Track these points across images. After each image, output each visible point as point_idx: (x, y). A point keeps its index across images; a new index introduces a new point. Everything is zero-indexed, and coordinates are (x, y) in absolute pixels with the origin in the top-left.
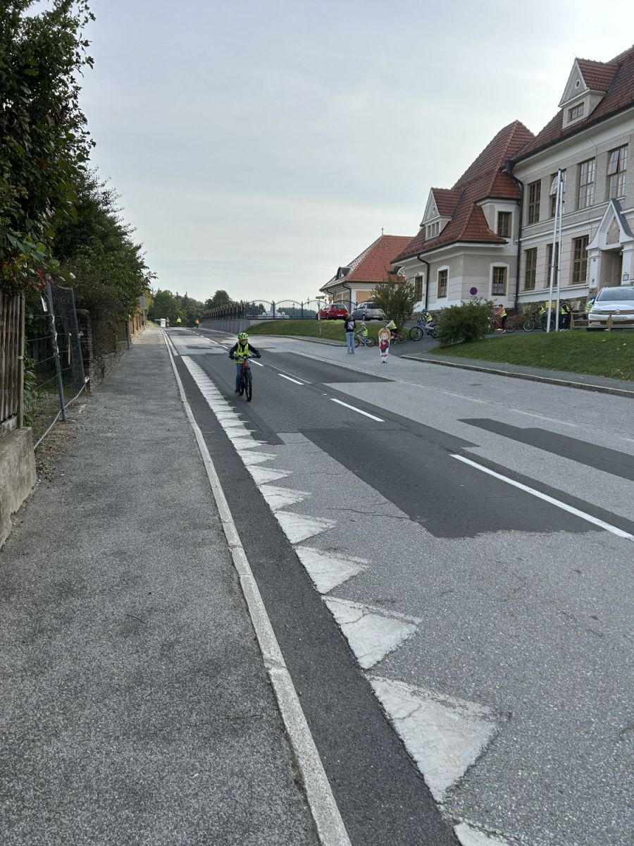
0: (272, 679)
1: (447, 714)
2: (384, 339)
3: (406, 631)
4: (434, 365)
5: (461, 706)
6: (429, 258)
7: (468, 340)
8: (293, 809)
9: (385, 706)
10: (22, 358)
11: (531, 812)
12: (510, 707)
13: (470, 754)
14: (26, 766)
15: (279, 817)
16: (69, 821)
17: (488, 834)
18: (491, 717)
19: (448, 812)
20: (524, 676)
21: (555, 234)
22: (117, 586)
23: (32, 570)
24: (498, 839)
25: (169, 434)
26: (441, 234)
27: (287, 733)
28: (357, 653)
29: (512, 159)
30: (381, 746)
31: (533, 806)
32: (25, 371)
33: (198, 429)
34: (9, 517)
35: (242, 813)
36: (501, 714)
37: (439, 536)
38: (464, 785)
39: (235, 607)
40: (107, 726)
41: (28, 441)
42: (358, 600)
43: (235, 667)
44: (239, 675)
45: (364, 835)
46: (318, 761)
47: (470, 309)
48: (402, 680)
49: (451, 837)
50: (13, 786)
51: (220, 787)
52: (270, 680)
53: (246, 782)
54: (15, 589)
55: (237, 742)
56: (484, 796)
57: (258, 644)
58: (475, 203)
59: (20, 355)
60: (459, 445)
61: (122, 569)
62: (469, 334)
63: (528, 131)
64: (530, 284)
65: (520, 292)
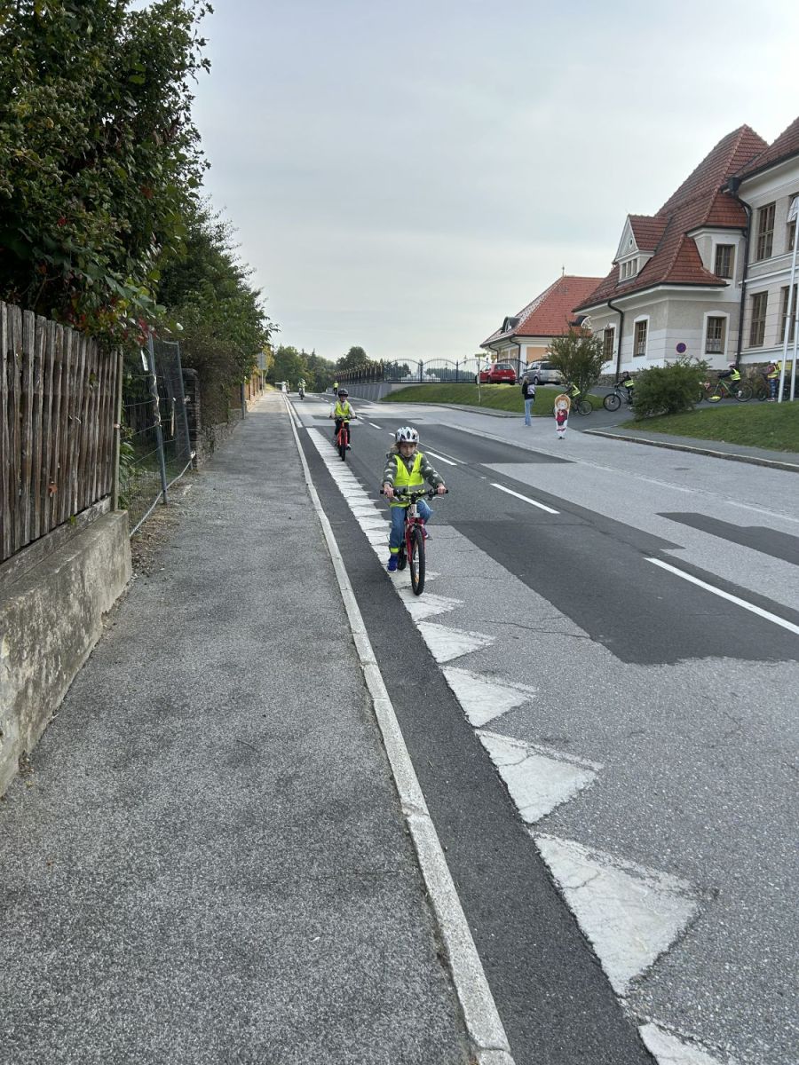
0: (412, 828)
1: (633, 886)
2: (562, 408)
3: (582, 779)
4: (627, 443)
5: (651, 877)
6: (624, 304)
7: (673, 411)
8: (435, 989)
9: (553, 871)
10: (118, 426)
11: (740, 1016)
12: (716, 883)
13: (661, 938)
14: (115, 914)
15: (418, 999)
16: (165, 982)
17: (684, 1040)
18: (691, 894)
19: (631, 1008)
20: (737, 844)
21: (793, 273)
22: (226, 705)
23: (126, 682)
24: (695, 1047)
25: (290, 523)
26: (640, 273)
27: (429, 896)
28: (519, 803)
29: (737, 176)
30: (547, 920)
31: (744, 1009)
32: (121, 442)
33: (326, 517)
34: (100, 617)
35: (372, 989)
36: (704, 891)
37: (628, 661)
38: (653, 977)
39: (367, 738)
40: (211, 872)
41: (123, 526)
42: (521, 738)
43: (367, 811)
44: (371, 821)
45: (522, 1028)
46: (467, 933)
47: (676, 370)
48: (576, 840)
49: (635, 1040)
50: (100, 937)
51: (346, 955)
52: (409, 829)
53: (377, 951)
54: (105, 703)
55: (367, 902)
56: (679, 992)
57: (394, 784)
58: (686, 233)
59: (116, 422)
60: (657, 546)
61: (230, 685)
62: (674, 403)
63: (759, 139)
64: (757, 339)
65: (743, 350)
